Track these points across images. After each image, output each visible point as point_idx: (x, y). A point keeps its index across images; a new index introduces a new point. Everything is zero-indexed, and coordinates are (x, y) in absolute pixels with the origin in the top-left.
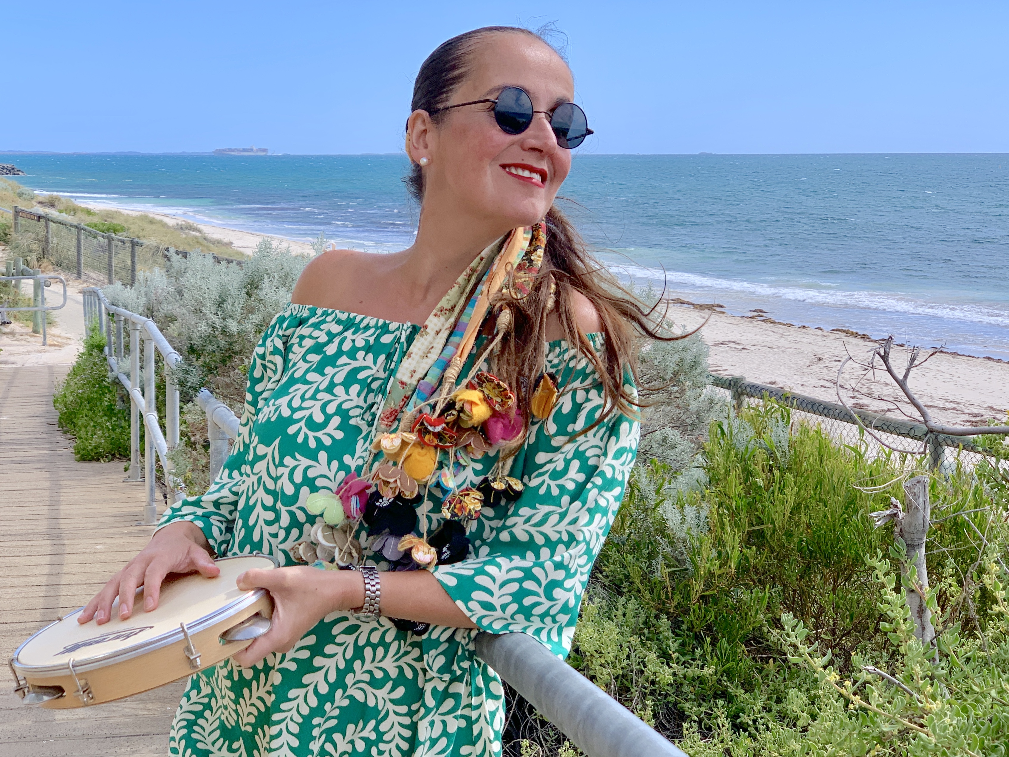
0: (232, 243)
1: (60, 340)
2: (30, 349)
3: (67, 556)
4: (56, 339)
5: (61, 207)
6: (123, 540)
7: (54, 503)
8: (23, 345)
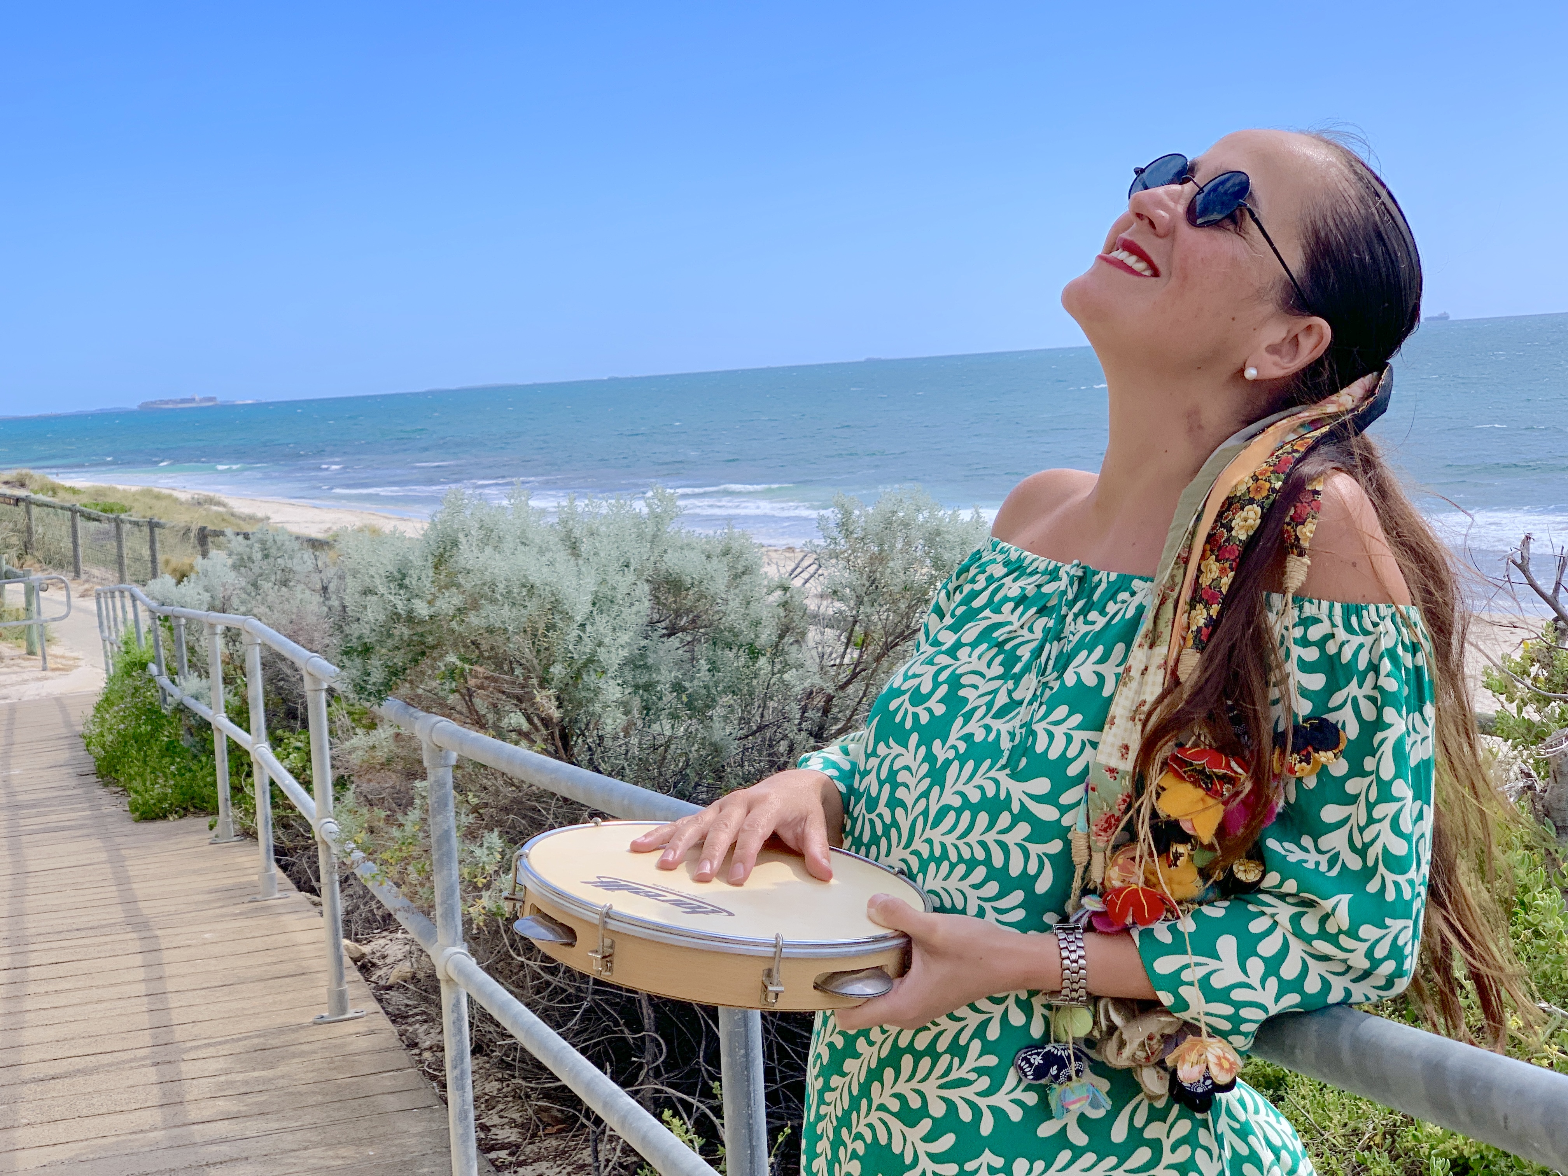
0: (268, 518)
1: (64, 662)
2: (25, 676)
3: (166, 953)
4: (58, 660)
5: (35, 487)
6: (237, 924)
7: (123, 881)
8: (16, 673)
